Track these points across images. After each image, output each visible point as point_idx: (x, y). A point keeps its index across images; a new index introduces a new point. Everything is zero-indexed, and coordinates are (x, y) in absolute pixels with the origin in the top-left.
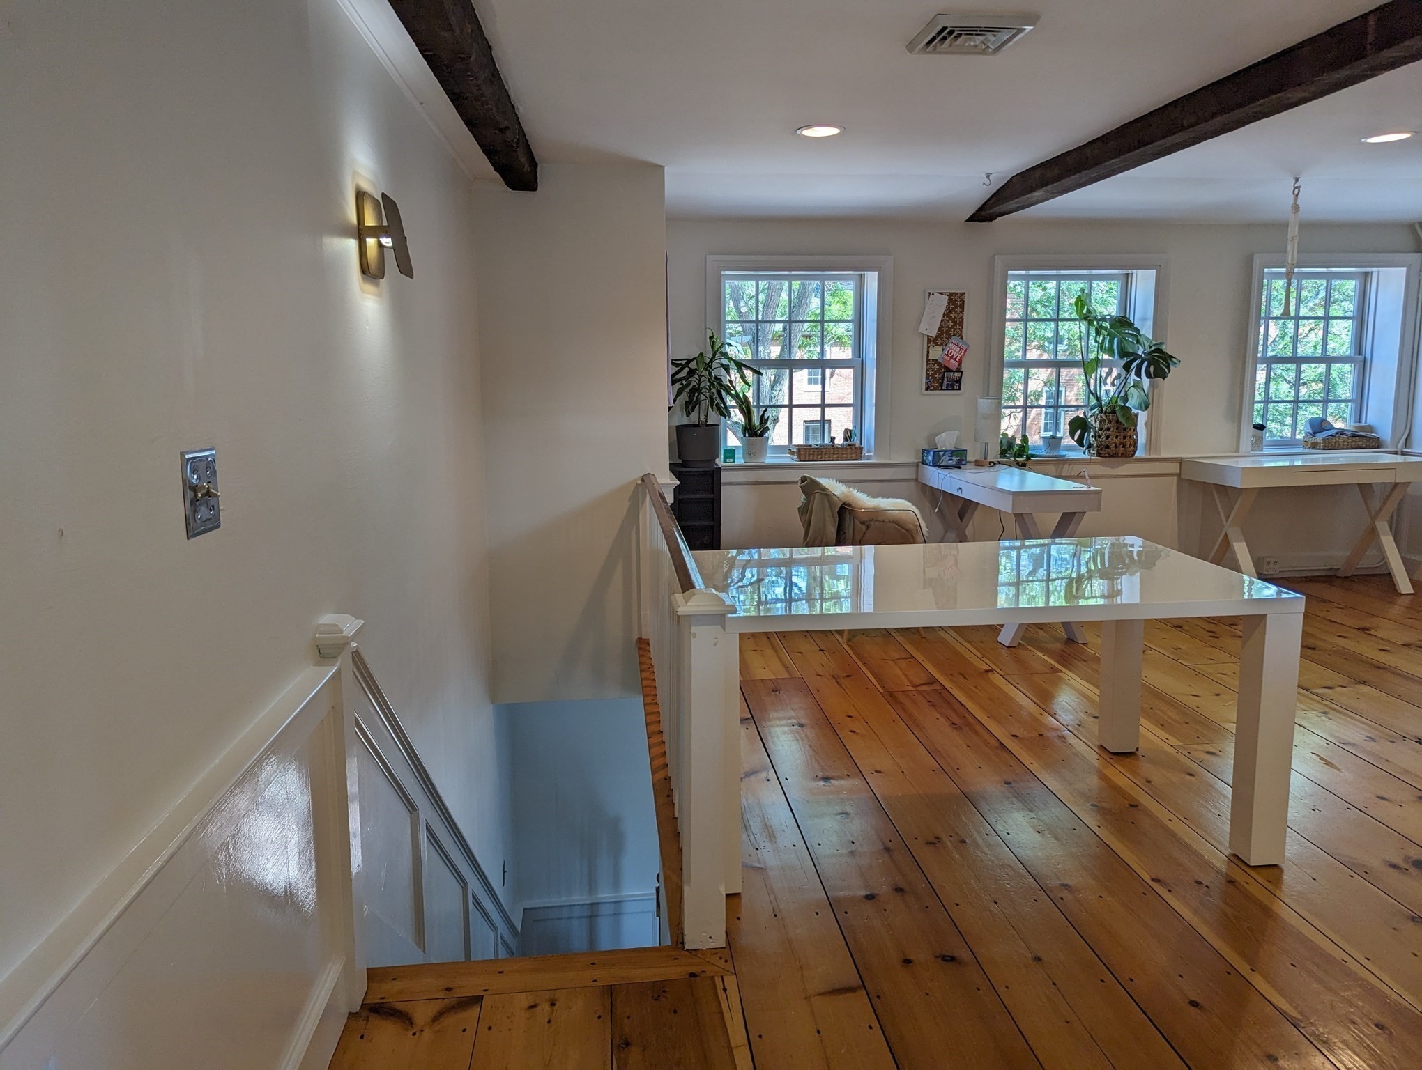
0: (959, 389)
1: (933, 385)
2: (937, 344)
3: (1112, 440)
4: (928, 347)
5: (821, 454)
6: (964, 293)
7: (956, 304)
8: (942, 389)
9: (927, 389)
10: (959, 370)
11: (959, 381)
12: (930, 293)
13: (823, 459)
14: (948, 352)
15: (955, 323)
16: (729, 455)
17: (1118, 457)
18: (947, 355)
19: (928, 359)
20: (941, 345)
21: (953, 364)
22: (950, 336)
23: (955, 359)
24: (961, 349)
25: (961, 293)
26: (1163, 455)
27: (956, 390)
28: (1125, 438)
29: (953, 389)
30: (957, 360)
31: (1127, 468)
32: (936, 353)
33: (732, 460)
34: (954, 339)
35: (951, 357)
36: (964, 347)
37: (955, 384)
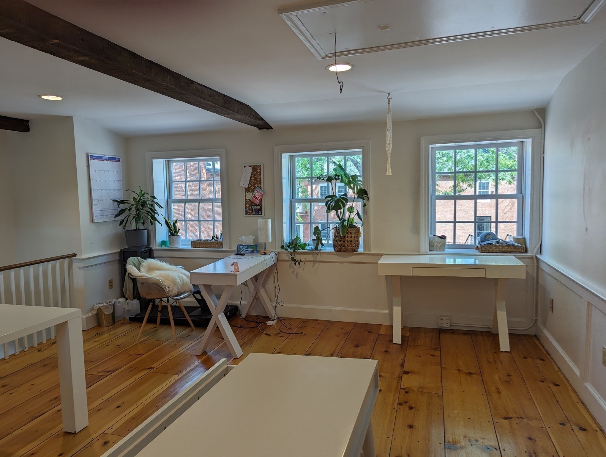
0: (262, 214)
1: (249, 212)
2: (249, 192)
3: (338, 242)
4: (246, 193)
5: (201, 245)
6: (261, 166)
7: (256, 171)
8: (253, 214)
9: (246, 214)
10: (260, 205)
11: (261, 209)
12: (244, 166)
13: (202, 247)
14: (254, 195)
15: (257, 181)
16: (163, 243)
17: (342, 252)
18: (254, 197)
19: (246, 199)
20: (252, 192)
21: (257, 202)
22: (255, 187)
23: (258, 199)
24: (260, 194)
25: (259, 166)
26: (373, 252)
27: (260, 214)
28: (344, 241)
29: (259, 214)
30: (259, 199)
31: (353, 258)
32: (249, 196)
33: (164, 246)
34: (257, 189)
35: (256, 198)
36: (262, 193)
37: (259, 212)
